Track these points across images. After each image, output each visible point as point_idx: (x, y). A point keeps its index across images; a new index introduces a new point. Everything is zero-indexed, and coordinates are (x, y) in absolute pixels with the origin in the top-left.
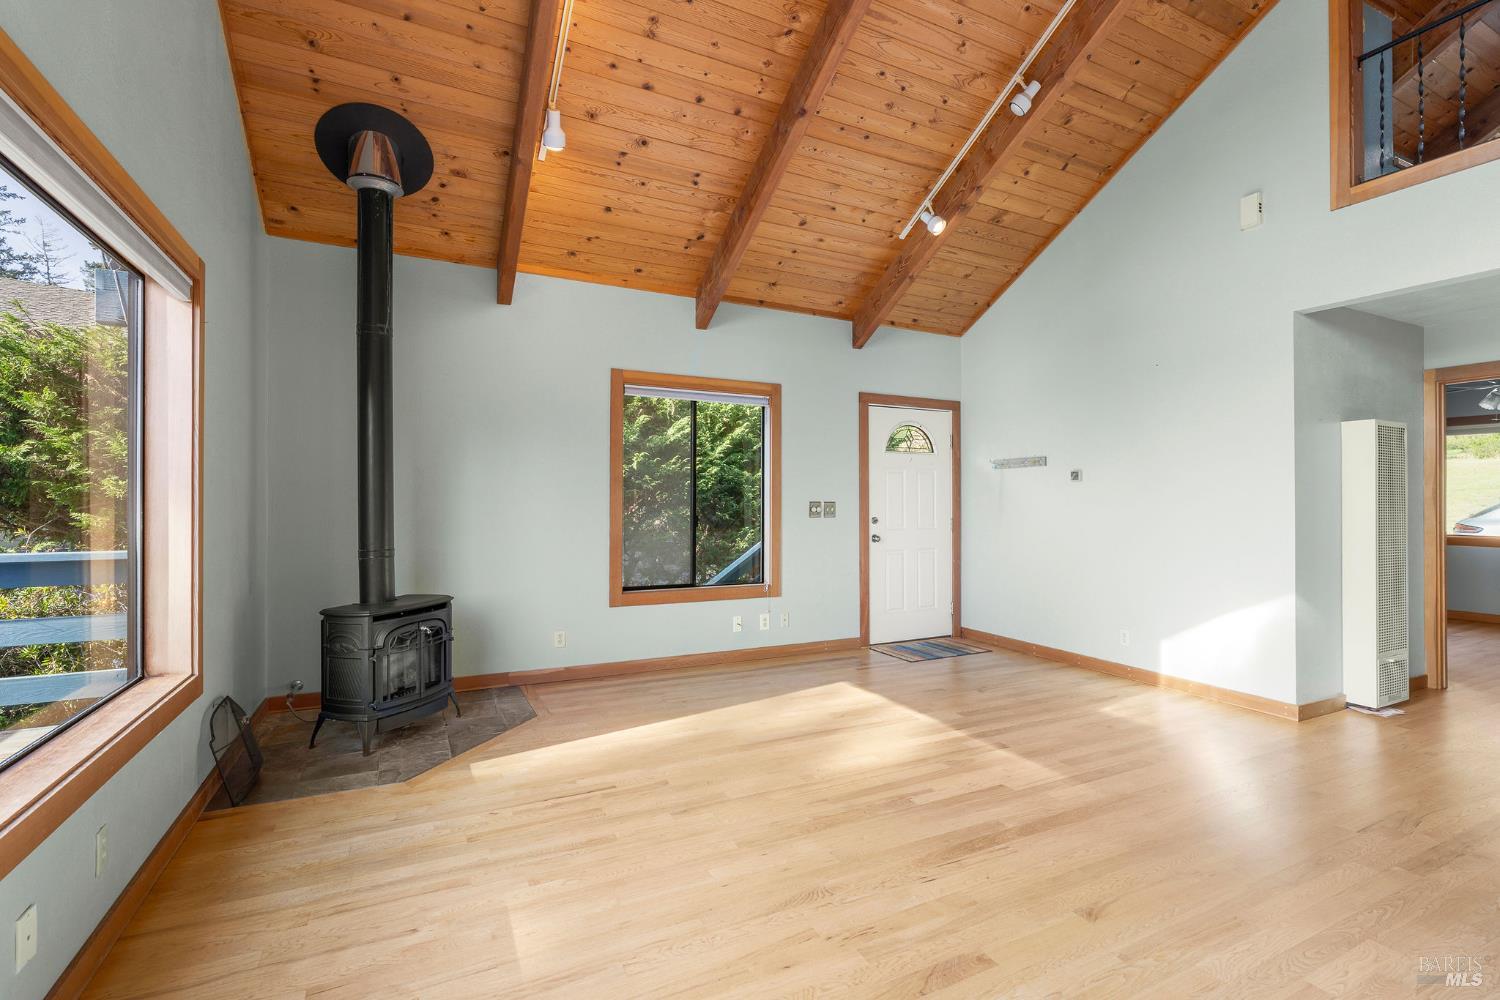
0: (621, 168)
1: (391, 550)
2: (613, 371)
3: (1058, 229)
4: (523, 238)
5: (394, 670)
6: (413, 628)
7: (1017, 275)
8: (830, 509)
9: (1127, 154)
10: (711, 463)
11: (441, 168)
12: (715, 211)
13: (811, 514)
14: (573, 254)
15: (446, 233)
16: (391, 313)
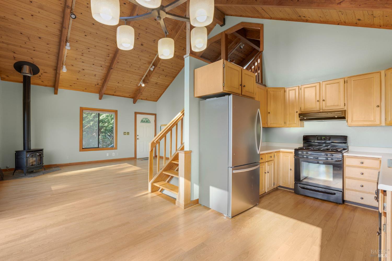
0: (79, 73)
1: (30, 140)
2: (80, 107)
3: (169, 85)
4: (59, 83)
5: (31, 161)
6: (35, 154)
7: (164, 92)
8: (128, 133)
9: (176, 75)
10: (111, 124)
11: (41, 71)
12: (100, 80)
13: (124, 134)
14: (71, 86)
15: (43, 81)
16: (30, 98)
